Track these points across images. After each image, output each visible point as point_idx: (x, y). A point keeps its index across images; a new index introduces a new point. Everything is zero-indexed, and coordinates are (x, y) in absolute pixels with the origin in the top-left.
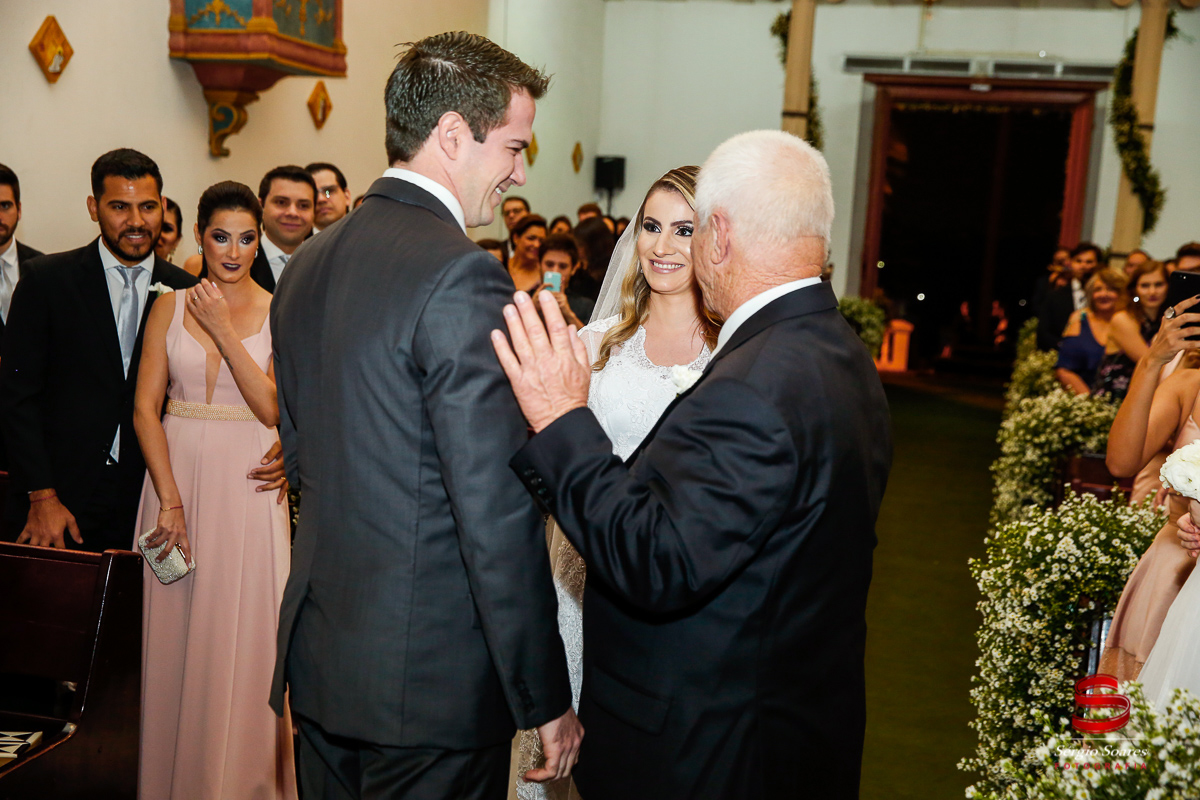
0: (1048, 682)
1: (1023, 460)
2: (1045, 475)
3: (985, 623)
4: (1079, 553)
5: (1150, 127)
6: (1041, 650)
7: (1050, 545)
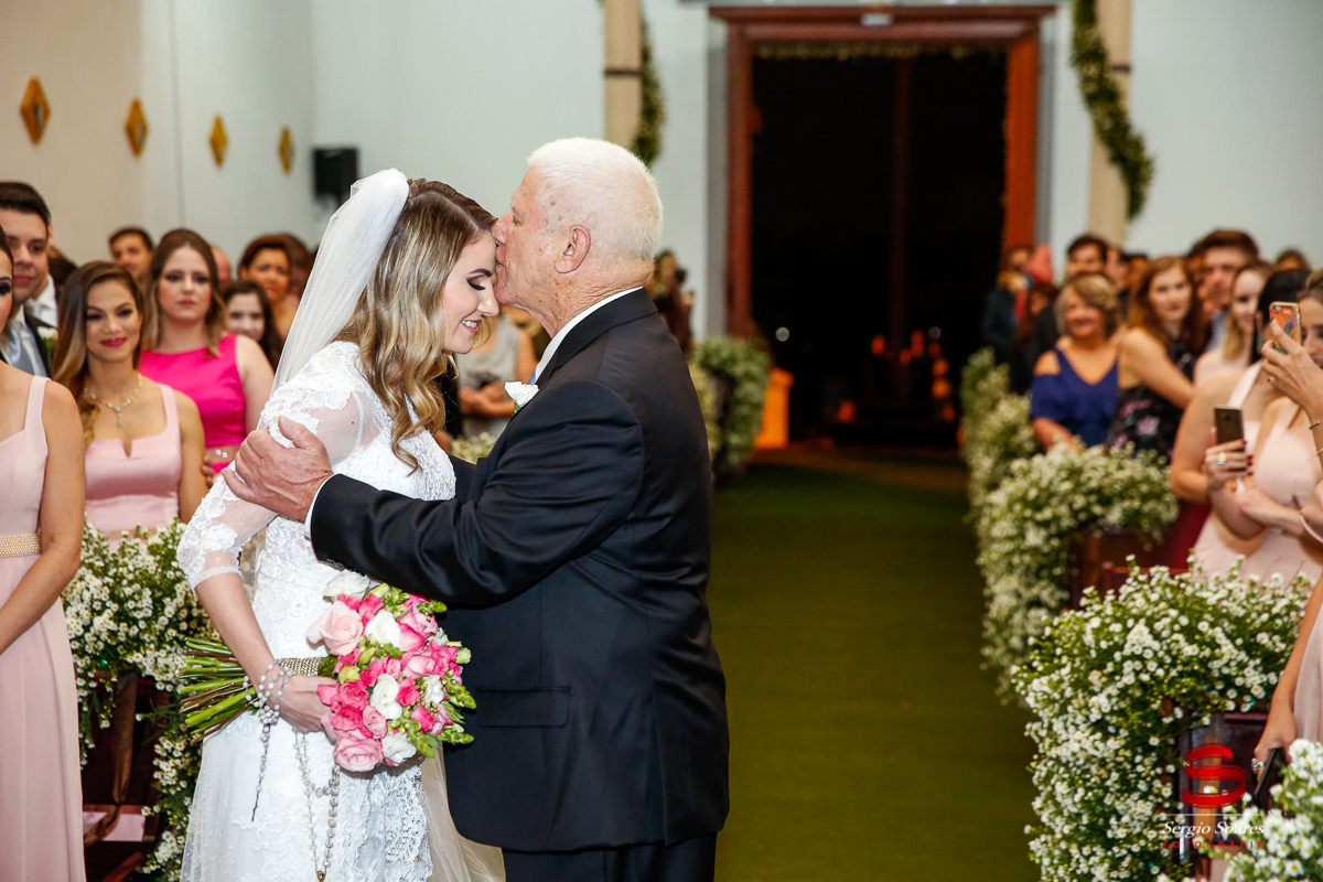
0: (1133, 819)
1: (1023, 547)
2: (1056, 563)
3: (1041, 751)
4: (1156, 645)
5: (1125, 69)
6: (1121, 776)
7: (1116, 639)
